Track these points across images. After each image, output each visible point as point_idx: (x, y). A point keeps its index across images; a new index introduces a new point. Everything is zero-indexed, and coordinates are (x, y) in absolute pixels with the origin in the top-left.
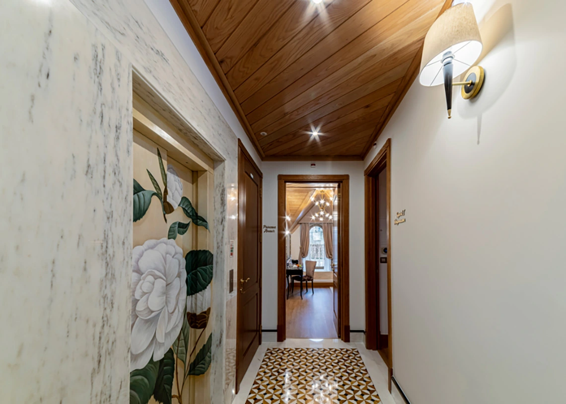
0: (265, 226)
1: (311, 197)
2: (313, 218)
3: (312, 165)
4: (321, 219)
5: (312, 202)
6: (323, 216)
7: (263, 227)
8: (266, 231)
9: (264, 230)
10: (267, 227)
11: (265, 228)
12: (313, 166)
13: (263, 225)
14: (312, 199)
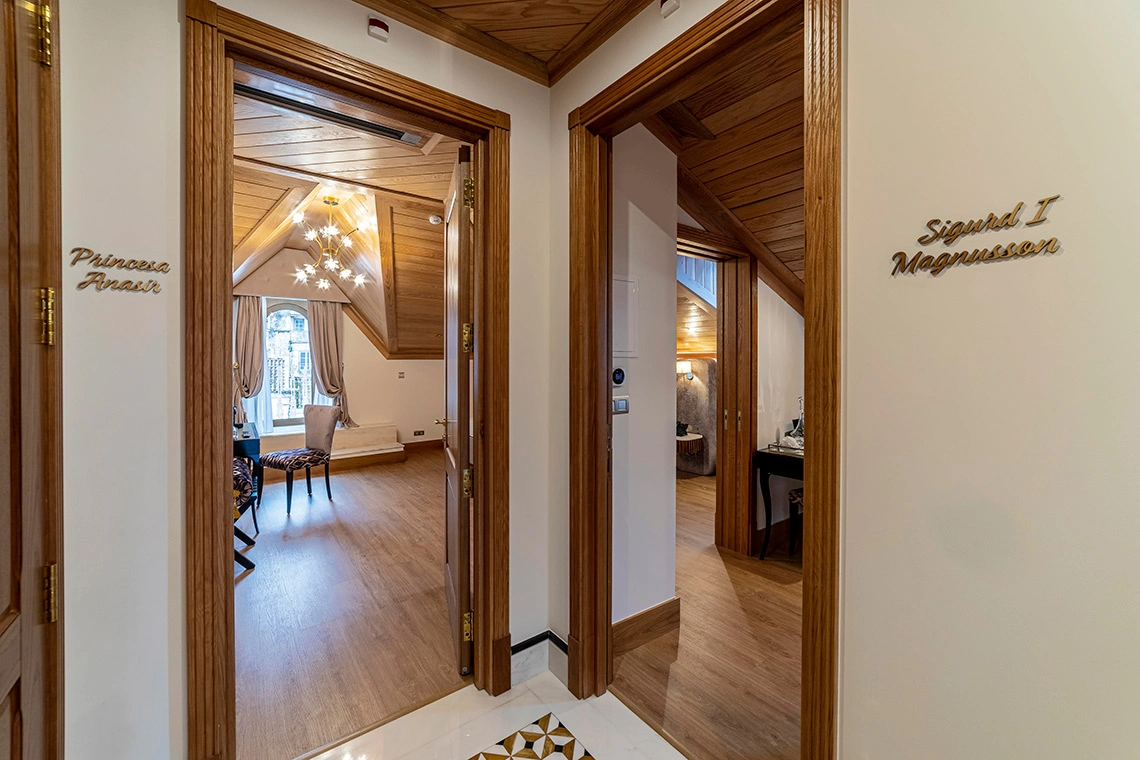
0: (80, 253)
1: (294, 212)
2: (301, 276)
3: (374, 22)
4: (324, 284)
5: (295, 228)
6: (332, 277)
7: (67, 257)
8: (96, 280)
9: (72, 274)
10: (97, 260)
11: (86, 267)
12: (376, 30)
13: (69, 240)
14: (297, 217)
